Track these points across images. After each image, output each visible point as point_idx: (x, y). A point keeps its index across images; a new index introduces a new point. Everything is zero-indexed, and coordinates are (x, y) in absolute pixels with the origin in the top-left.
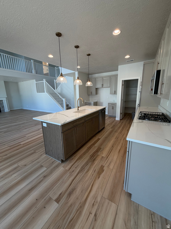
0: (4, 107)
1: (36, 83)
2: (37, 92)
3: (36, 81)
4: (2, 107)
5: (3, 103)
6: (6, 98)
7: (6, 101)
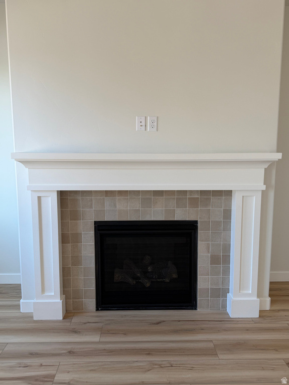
4: (215, 260)
6: (272, 164)
7: (255, 203)
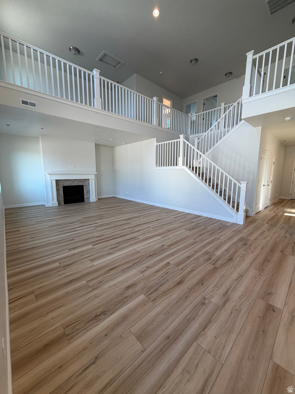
0: (89, 192)
1: (157, 146)
2: (157, 164)
3: (158, 141)
4: (87, 192)
5: (89, 183)
7: (93, 181)
